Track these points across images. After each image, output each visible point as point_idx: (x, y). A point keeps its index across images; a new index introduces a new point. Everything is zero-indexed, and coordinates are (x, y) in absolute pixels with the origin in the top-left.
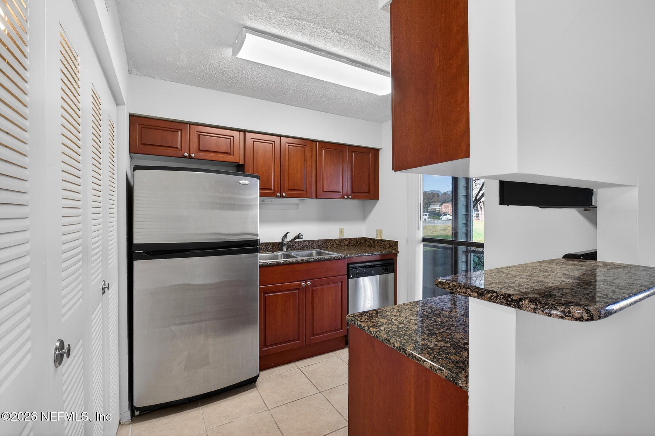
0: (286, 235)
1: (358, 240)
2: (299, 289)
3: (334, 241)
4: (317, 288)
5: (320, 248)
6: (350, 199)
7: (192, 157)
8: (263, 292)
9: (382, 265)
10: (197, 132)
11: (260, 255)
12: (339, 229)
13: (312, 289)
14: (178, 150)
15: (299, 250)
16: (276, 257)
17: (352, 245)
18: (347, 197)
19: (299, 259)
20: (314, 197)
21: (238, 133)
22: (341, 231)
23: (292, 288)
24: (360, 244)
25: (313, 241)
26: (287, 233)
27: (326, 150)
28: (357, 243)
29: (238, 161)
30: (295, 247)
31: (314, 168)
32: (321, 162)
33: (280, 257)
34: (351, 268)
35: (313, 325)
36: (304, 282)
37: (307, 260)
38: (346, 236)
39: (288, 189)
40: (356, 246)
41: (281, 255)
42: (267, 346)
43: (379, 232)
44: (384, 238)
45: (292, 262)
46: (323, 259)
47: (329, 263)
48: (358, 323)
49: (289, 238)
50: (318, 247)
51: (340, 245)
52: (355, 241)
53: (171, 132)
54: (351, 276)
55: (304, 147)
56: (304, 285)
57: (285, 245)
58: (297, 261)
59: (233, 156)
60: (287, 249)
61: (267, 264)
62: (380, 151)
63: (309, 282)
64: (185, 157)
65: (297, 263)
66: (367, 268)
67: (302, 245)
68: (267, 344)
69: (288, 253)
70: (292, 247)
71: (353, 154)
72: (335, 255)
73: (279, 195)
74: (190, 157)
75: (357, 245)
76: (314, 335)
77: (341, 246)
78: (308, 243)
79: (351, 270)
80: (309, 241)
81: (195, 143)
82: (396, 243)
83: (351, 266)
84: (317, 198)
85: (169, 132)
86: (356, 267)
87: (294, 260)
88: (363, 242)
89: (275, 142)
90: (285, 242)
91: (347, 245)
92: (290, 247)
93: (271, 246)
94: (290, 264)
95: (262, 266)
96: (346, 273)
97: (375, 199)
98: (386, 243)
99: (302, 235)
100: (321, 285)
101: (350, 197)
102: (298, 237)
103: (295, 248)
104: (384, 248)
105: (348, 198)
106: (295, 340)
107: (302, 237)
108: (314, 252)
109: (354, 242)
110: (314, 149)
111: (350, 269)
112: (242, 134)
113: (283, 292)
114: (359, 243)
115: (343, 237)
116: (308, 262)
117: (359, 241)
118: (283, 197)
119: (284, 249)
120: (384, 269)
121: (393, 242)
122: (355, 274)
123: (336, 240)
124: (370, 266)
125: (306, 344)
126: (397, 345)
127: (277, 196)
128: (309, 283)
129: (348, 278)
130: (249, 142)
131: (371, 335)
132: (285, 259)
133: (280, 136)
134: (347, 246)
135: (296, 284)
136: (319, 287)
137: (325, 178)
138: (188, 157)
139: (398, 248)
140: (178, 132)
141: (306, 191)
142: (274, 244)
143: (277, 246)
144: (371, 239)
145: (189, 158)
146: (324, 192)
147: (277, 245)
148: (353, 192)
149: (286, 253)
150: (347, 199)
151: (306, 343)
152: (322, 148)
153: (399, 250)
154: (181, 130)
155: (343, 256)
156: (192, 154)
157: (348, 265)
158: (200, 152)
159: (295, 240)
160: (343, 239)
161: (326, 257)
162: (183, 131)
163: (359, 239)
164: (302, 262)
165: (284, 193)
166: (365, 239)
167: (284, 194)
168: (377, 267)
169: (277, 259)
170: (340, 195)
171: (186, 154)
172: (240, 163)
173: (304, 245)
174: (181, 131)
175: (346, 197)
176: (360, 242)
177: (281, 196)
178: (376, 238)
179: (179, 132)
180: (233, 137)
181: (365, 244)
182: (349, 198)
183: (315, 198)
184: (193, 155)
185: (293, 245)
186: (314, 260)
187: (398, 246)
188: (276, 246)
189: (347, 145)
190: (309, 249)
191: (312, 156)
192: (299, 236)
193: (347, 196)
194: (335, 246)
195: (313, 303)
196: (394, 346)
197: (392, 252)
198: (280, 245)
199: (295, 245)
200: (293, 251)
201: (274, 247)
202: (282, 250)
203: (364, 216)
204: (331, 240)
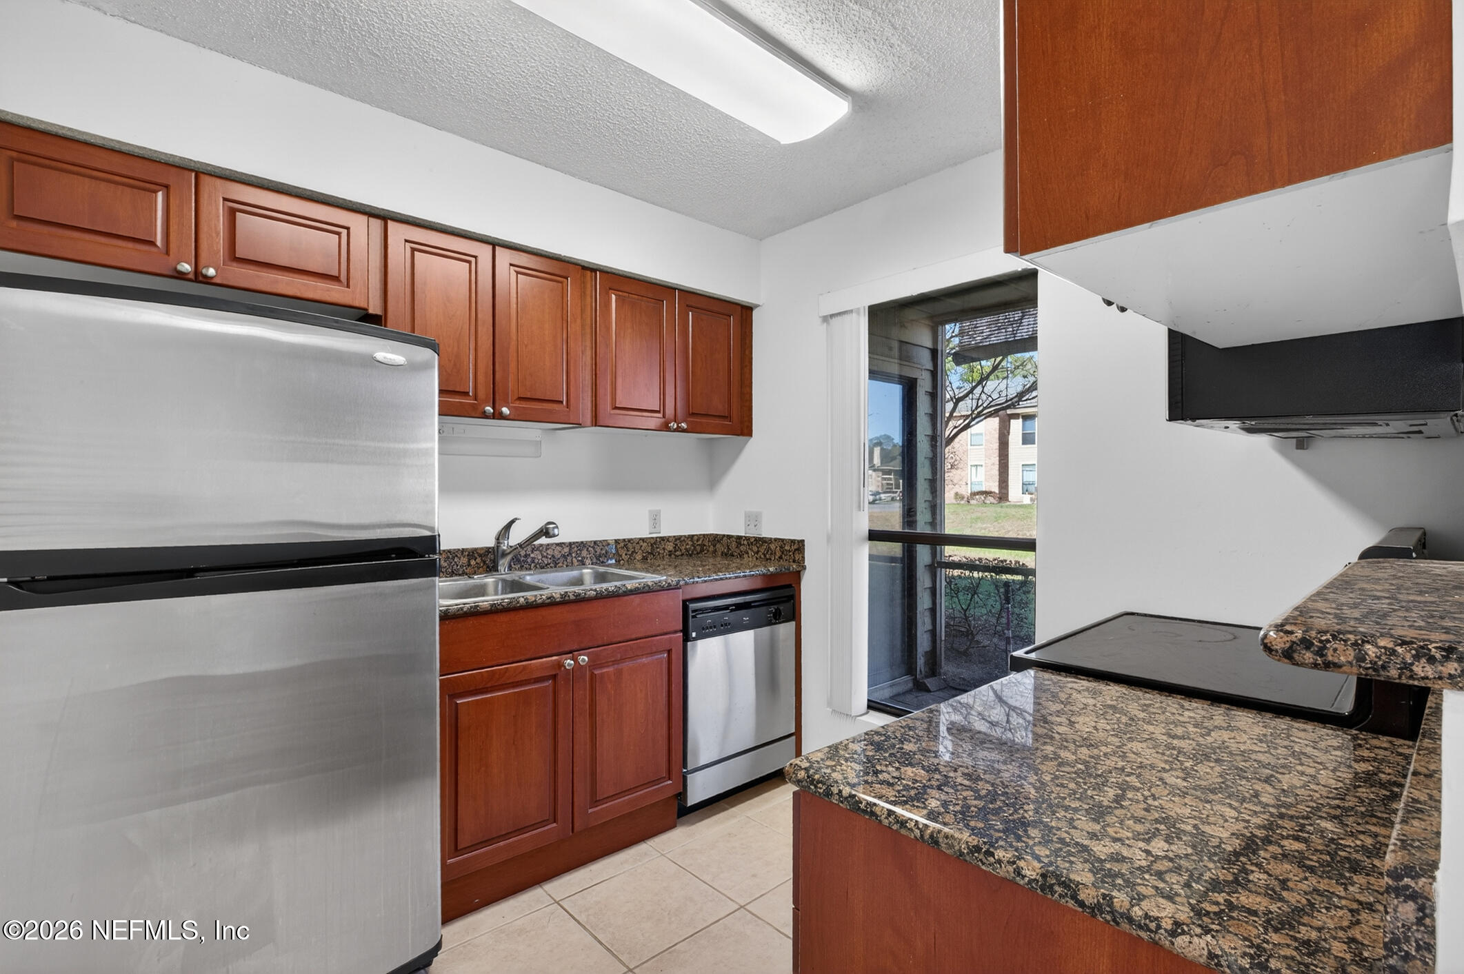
0: (508, 527)
1: (698, 541)
2: (554, 677)
3: (638, 543)
4: (605, 670)
5: (603, 564)
6: (684, 431)
7: (205, 277)
8: (450, 691)
9: (766, 603)
10: (225, 199)
11: (440, 584)
12: (650, 511)
13: (592, 675)
14: (153, 249)
15: (542, 568)
16: (481, 591)
17: (682, 555)
18: (675, 426)
19: (556, 592)
20: (589, 421)
21: (364, 218)
22: (655, 518)
23: (534, 677)
24: (702, 551)
25: (582, 545)
26: (513, 522)
27: (620, 296)
28: (695, 547)
29: (363, 304)
30: (533, 562)
31: (588, 343)
32: (608, 328)
33: (491, 589)
34: (693, 611)
35: (593, 774)
36: (571, 655)
37: (580, 594)
38: (667, 530)
39: (516, 397)
40: (691, 555)
41: (496, 584)
42: (461, 849)
43: (753, 518)
44: (767, 532)
45: (535, 601)
46: (621, 591)
47: (636, 599)
48: (840, 791)
49: (517, 536)
50: (595, 560)
51: (651, 553)
52: (690, 543)
53: (128, 190)
54: (694, 635)
55: (561, 282)
56: (569, 665)
57: (504, 554)
58: (548, 598)
59: (348, 286)
60: (510, 568)
61: (462, 609)
62: (755, 313)
63: (582, 657)
64: (181, 276)
65: (551, 603)
66: (732, 610)
67: (553, 556)
68: (464, 841)
69: (516, 575)
70: (525, 562)
71: (690, 313)
72: (650, 578)
73: (492, 411)
74: (199, 277)
75: (695, 552)
76: (595, 802)
77: (654, 556)
78: (566, 550)
79: (693, 617)
80: (570, 544)
81: (218, 234)
82: (798, 547)
83: (693, 606)
84: (596, 426)
85: (120, 187)
86: (703, 610)
87: (541, 595)
88: (709, 546)
89: (479, 259)
90: (505, 548)
91: (670, 553)
92: (519, 561)
93: (464, 560)
94: (530, 606)
95: (446, 617)
96: (680, 627)
97: (742, 434)
98: (772, 546)
99: (557, 527)
100: (615, 662)
101: (684, 425)
102: (545, 532)
103: (533, 565)
104: (767, 559)
105: (679, 430)
106: (544, 823)
107: (556, 531)
108: (587, 573)
109: (688, 544)
110: (588, 292)
111: (691, 614)
112: (376, 224)
113: (504, 689)
114: (698, 548)
115: (660, 533)
116: (580, 600)
117: (698, 543)
118: (501, 417)
119: (503, 564)
120: (771, 612)
121: (793, 542)
122: (703, 629)
123: (643, 540)
124: (739, 607)
125: (575, 831)
126: (1031, 870)
127: (485, 416)
128: (583, 659)
129: (687, 638)
130: (398, 251)
131: (903, 831)
132: (506, 593)
133: (494, 244)
134: (670, 555)
135: (547, 662)
136: (611, 669)
137: (619, 373)
138: (191, 276)
139: (803, 557)
140: (156, 192)
141: (568, 406)
142: (472, 553)
143: (485, 560)
144: (729, 537)
145: (196, 280)
146: (616, 408)
147: (480, 555)
148: (691, 414)
149: (508, 577)
150: (675, 430)
151: (575, 827)
152: (610, 289)
153: (806, 564)
154: (167, 187)
155: (673, 580)
156: (208, 267)
157: (684, 602)
158: (235, 264)
159: (534, 543)
160: (660, 538)
161: (630, 585)
162: (172, 190)
163: (699, 536)
164: (565, 602)
165: (505, 407)
166: (716, 539)
167: (505, 410)
168: (755, 607)
169: (483, 596)
170: (654, 421)
171: (186, 267)
172: (371, 311)
173: (558, 555)
174: (165, 189)
175: (673, 425)
176: (703, 545)
177: (498, 415)
178: (743, 535)
179: (160, 194)
180: (348, 229)
181: (715, 551)
182: (680, 427)
183: (592, 426)
184: (211, 272)
185: (526, 556)
186: (597, 593)
187: (804, 554)
188: (479, 560)
189: (675, 289)
190: (570, 566)
191: (583, 311)
192: (547, 529)
193: (675, 422)
194: (639, 557)
195: (593, 714)
196: (1018, 872)
197: (791, 569)
198: (491, 556)
199: (532, 555)
200: (528, 572)
201: (473, 562)
202: (497, 570)
203: (712, 479)
204: (629, 540)
